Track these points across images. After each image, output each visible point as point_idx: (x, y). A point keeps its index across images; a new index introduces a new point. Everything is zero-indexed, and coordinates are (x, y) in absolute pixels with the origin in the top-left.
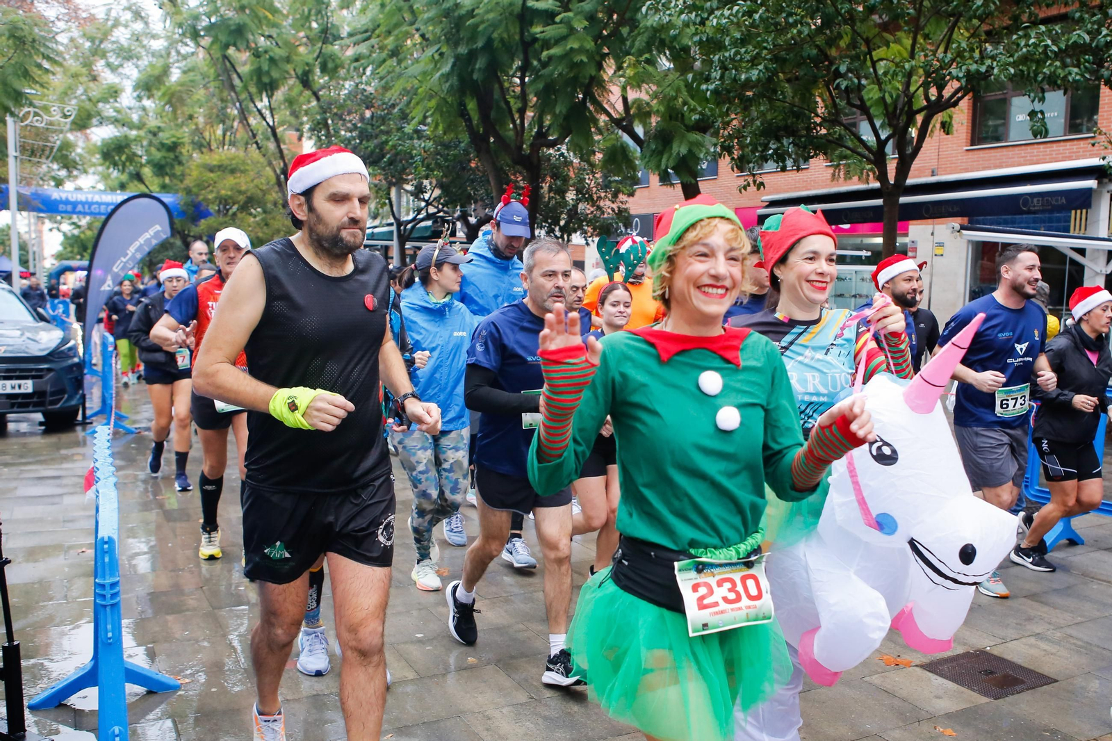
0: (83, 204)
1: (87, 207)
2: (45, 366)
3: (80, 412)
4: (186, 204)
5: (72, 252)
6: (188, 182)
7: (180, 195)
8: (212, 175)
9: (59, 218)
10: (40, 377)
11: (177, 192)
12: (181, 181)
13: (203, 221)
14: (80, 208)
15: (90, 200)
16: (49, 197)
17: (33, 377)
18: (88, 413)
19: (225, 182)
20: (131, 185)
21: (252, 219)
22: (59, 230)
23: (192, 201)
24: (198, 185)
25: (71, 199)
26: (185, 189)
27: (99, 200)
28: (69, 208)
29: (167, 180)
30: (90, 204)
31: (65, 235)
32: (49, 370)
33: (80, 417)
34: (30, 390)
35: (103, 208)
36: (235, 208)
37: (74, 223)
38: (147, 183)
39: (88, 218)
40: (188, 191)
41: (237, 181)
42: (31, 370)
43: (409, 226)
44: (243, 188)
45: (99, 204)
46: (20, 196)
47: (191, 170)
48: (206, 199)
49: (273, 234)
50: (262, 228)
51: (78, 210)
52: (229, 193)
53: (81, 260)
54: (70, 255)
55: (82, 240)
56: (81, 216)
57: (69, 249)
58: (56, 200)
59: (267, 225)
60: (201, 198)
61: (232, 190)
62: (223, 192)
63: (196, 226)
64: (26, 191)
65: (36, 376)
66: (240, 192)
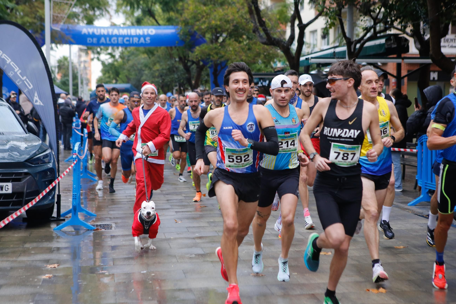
0: (105, 36)
1: (108, 39)
2: (26, 171)
3: (55, 210)
4: (185, 34)
5: (109, 77)
6: (186, 15)
7: (179, 27)
8: (205, 8)
9: (99, 50)
10: (19, 180)
11: (177, 24)
12: (181, 14)
13: (197, 48)
14: (103, 40)
15: (110, 33)
16: (80, 32)
17: (13, 180)
18: (63, 211)
19: (215, 13)
20: (145, 20)
21: (237, 44)
22: (98, 59)
23: (189, 32)
24: (194, 17)
25: (96, 33)
26: (184, 21)
27: (118, 33)
28: (95, 40)
29: (172, 14)
30: (110, 37)
31: (103, 63)
32: (26, 174)
33: (55, 214)
34: (10, 191)
35: (120, 39)
36: (224, 35)
37: (110, 54)
38: (156, 17)
39: (120, 49)
40: (186, 23)
41: (226, 12)
42: (11, 174)
43: (358, 46)
44: (230, 18)
45: (117, 36)
46: (52, 32)
47: (189, 5)
48: (200, 29)
49: (256, 56)
50: (245, 52)
51: (101, 42)
52: (218, 23)
53: (116, 83)
54: (107, 80)
55: (115, 67)
56: (115, 48)
57: (107, 75)
58: (85, 34)
59: (249, 49)
60: (196, 28)
61: (220, 20)
62: (213, 22)
63: (192, 52)
64: (57, 28)
65: (15, 179)
66: (227, 22)
